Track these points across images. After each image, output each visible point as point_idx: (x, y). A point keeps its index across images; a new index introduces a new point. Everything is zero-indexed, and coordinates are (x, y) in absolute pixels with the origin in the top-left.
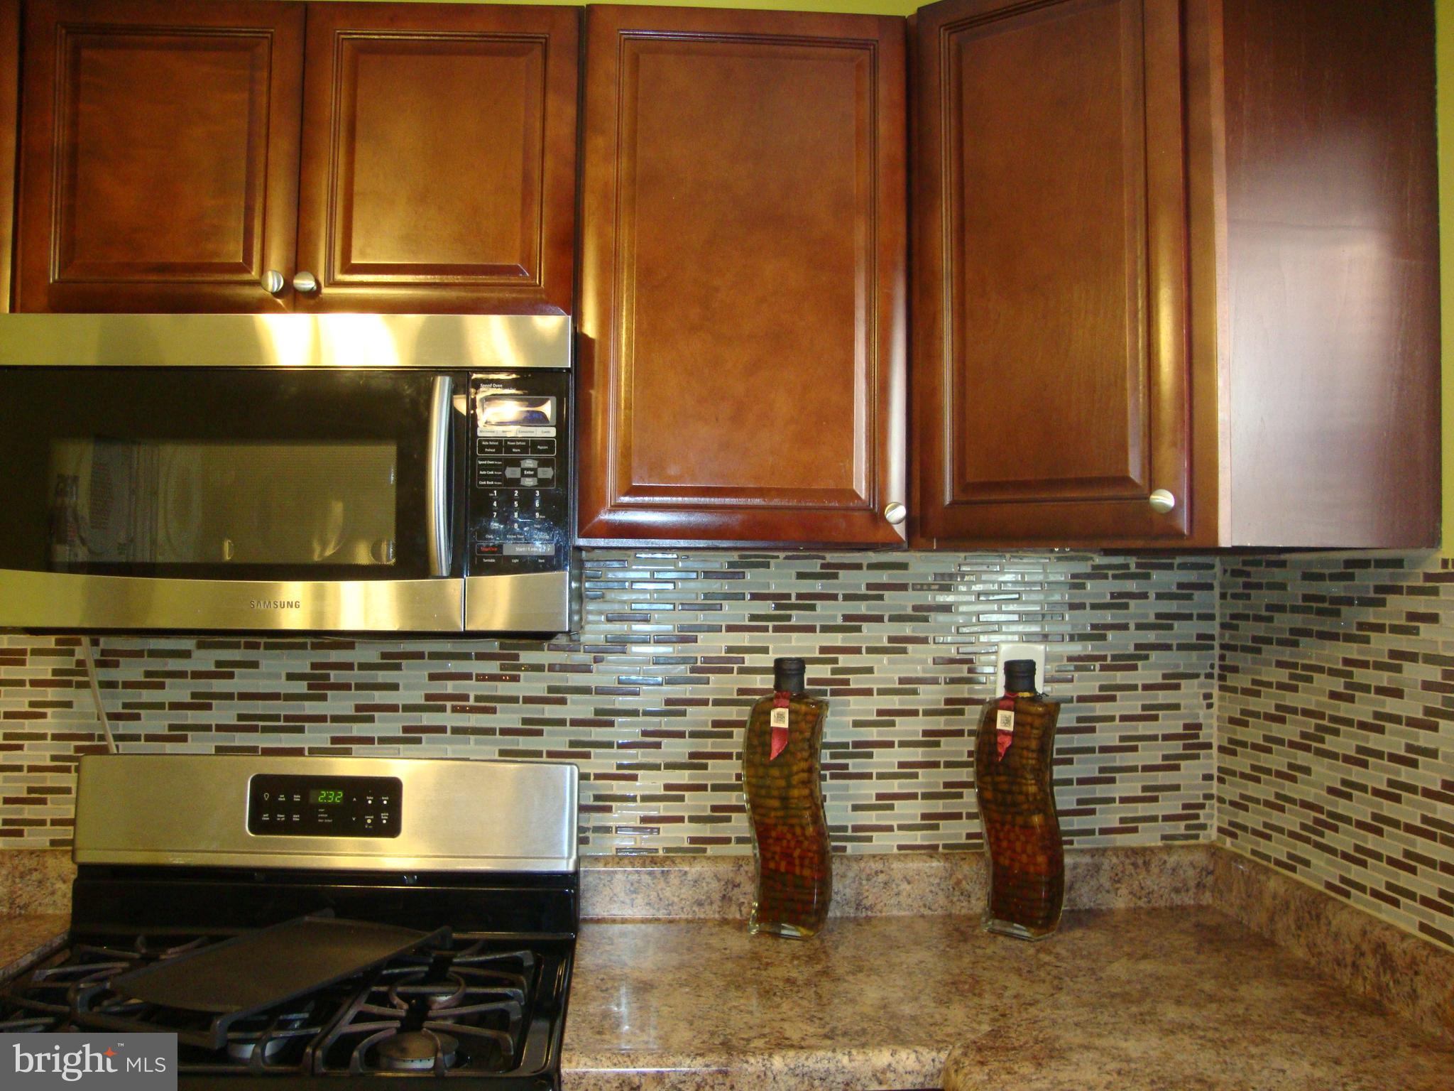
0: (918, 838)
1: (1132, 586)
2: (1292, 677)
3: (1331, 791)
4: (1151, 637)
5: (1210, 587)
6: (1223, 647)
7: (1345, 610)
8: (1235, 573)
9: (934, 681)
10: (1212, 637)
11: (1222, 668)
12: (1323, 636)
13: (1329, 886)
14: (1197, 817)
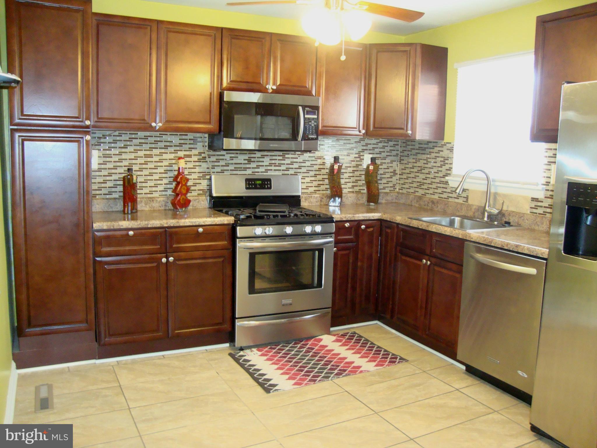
0: (351, 190)
1: (386, 144)
2: (416, 161)
3: (423, 179)
4: (388, 154)
5: (398, 145)
6: (400, 156)
7: (427, 150)
8: (404, 143)
9: (354, 161)
10: (398, 154)
11: (400, 160)
12: (422, 154)
13: (422, 194)
14: (395, 187)
